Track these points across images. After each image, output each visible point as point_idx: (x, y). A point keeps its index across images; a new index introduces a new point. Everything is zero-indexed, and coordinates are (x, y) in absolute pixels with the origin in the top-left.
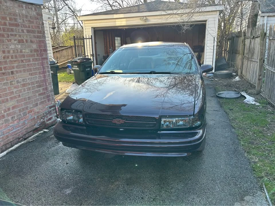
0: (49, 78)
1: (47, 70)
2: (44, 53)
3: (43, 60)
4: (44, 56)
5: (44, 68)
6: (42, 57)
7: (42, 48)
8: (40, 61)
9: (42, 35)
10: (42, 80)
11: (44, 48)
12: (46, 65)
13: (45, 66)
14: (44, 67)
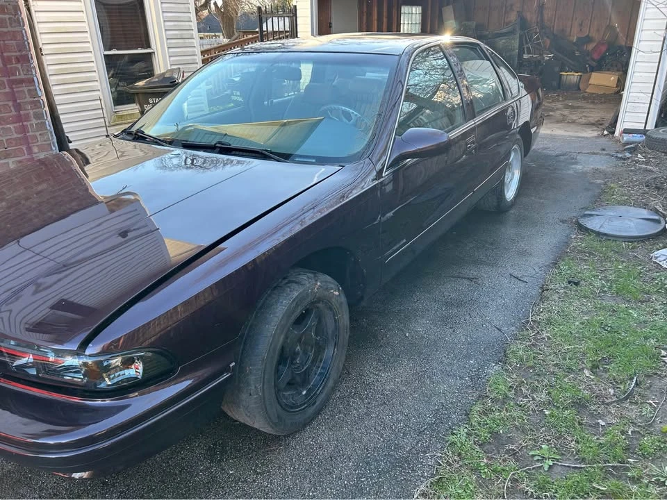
0: (40, 133)
1: (31, 112)
2: (19, 66)
3: (14, 86)
4: (20, 75)
5: (18, 107)
6: (11, 78)
7: (9, 54)
8: (5, 88)
9: (7, 16)
10: (16, 139)
11: (18, 54)
12: (28, 99)
13: (26, 100)
14: (19, 104)
